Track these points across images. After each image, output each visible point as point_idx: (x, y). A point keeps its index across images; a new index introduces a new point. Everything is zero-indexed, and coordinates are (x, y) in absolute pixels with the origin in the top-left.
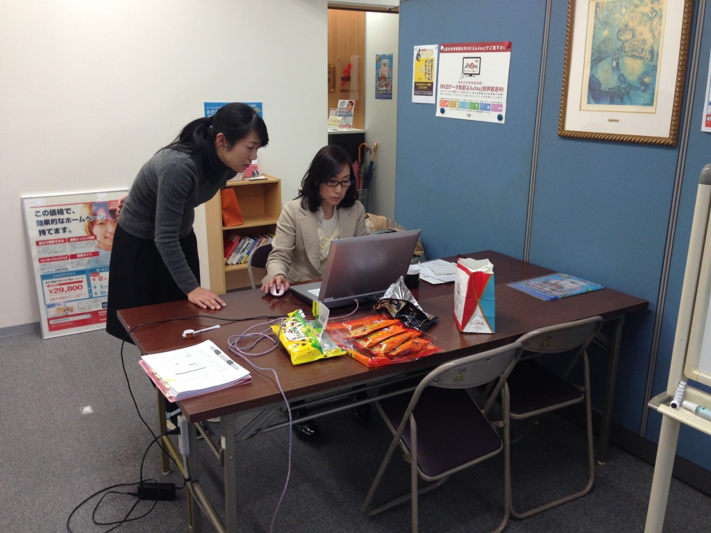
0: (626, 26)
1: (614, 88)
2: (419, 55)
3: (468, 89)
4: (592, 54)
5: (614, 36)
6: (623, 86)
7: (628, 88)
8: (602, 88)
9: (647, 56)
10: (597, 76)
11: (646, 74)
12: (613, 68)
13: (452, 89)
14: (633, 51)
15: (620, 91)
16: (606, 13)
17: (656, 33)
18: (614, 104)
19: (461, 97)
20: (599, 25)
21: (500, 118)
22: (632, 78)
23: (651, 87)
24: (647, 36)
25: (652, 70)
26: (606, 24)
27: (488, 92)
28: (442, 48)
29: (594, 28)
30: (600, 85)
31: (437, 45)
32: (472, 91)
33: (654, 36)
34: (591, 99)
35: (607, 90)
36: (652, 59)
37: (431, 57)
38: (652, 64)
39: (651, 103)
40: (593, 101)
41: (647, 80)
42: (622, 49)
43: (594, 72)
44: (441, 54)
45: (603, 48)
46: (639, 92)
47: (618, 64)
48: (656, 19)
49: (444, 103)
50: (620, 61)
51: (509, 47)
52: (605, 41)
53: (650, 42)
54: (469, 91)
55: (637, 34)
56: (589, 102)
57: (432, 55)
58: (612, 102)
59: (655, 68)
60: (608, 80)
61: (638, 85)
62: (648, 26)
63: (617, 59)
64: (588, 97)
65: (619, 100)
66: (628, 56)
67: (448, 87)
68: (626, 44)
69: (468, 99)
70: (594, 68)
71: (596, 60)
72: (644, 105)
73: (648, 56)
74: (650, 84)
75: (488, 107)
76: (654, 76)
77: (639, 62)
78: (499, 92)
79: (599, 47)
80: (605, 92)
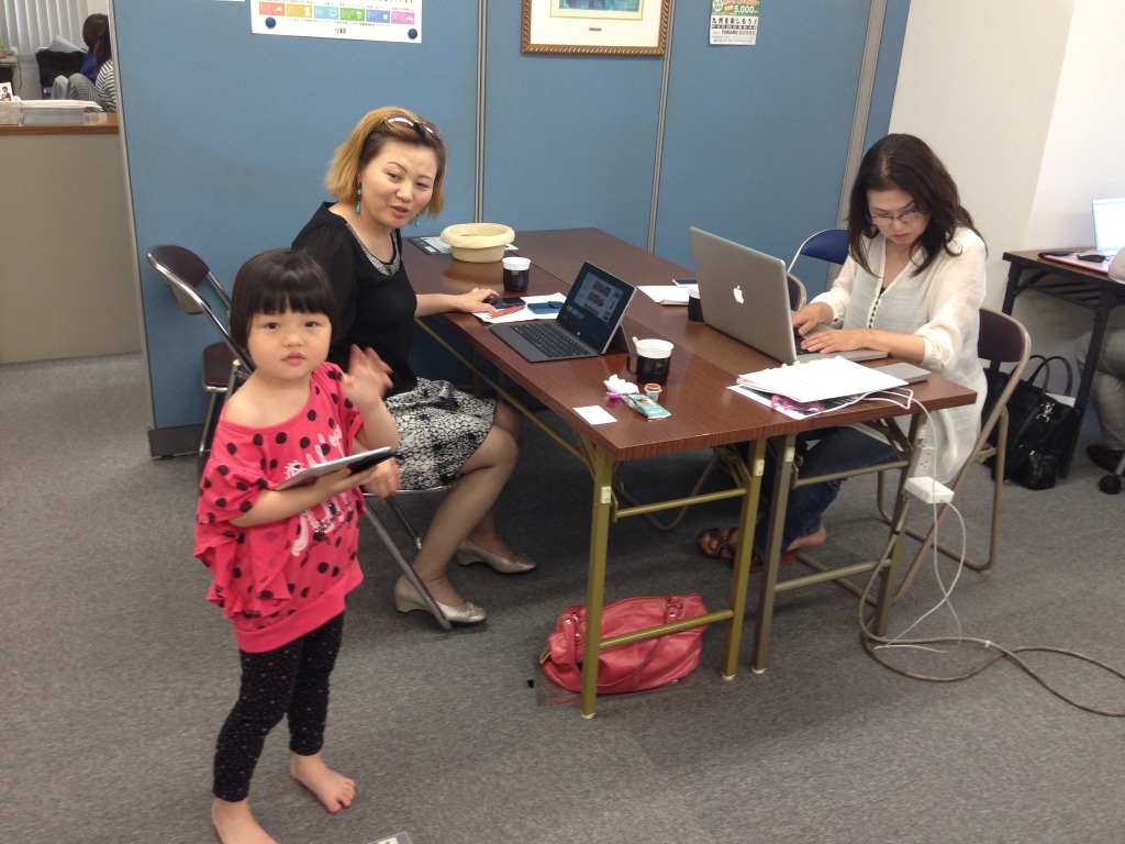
18: (594, 9)
21: (413, 34)
34: (565, 2)
40: (566, 5)
49: (270, 7)
56: (561, 7)
58: (591, 6)
65: (599, 4)
69: (335, 2)
72: (628, 10)
75: (385, 17)
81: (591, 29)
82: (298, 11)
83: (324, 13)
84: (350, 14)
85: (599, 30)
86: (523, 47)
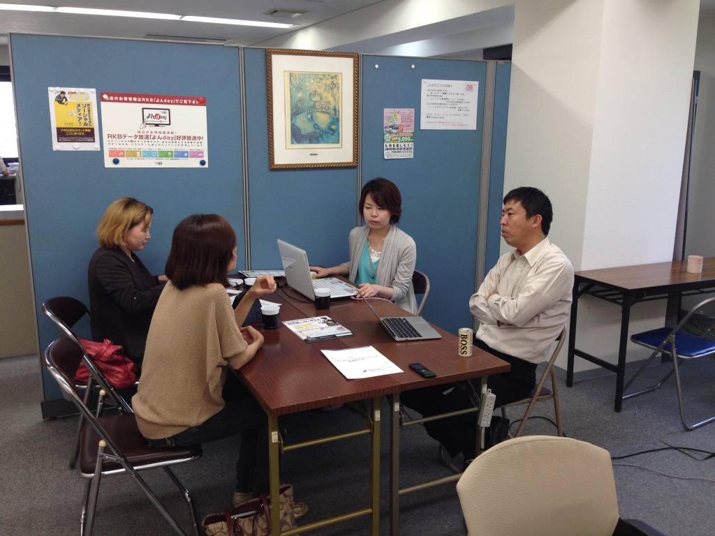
0: (315, 92)
1: (311, 133)
3: (154, 138)
4: (291, 109)
5: (307, 98)
6: (317, 131)
7: (321, 133)
8: (302, 133)
11: (332, 123)
12: (309, 119)
13: (127, 139)
14: (322, 108)
15: (315, 134)
16: (298, 81)
17: (336, 98)
19: (144, 146)
20: (294, 89)
21: (203, 163)
22: (323, 126)
23: (337, 132)
24: (331, 99)
25: (336, 121)
26: (299, 89)
27: (184, 141)
28: (105, 96)
29: (290, 91)
30: (300, 130)
31: (94, 89)
32: (160, 141)
33: (335, 100)
34: (294, 141)
35: (306, 134)
36: (335, 114)
37: (87, 102)
38: (336, 117)
39: (338, 142)
41: (333, 127)
42: (314, 106)
43: (294, 121)
45: (299, 105)
46: (329, 135)
47: (312, 117)
48: (335, 89)
49: (116, 153)
50: (313, 115)
51: (202, 103)
52: (301, 100)
53: (333, 103)
54: (156, 140)
55: (324, 98)
56: (292, 143)
57: (87, 98)
58: (311, 142)
59: (338, 120)
60: (305, 126)
61: (328, 131)
62: (330, 93)
63: (311, 113)
64: (292, 139)
65: (315, 141)
66: (319, 111)
67: (120, 136)
68: (317, 104)
69: (155, 148)
70: (294, 119)
71: (295, 113)
72: (333, 143)
73: (332, 112)
74: (336, 130)
75: (186, 154)
76: (338, 125)
77: (327, 115)
78: (198, 140)
79: (296, 104)
80: (304, 135)
81: (311, 155)
82: (132, 154)
83: (148, 154)
84: (164, 154)
85: (316, 154)
86: (270, 166)
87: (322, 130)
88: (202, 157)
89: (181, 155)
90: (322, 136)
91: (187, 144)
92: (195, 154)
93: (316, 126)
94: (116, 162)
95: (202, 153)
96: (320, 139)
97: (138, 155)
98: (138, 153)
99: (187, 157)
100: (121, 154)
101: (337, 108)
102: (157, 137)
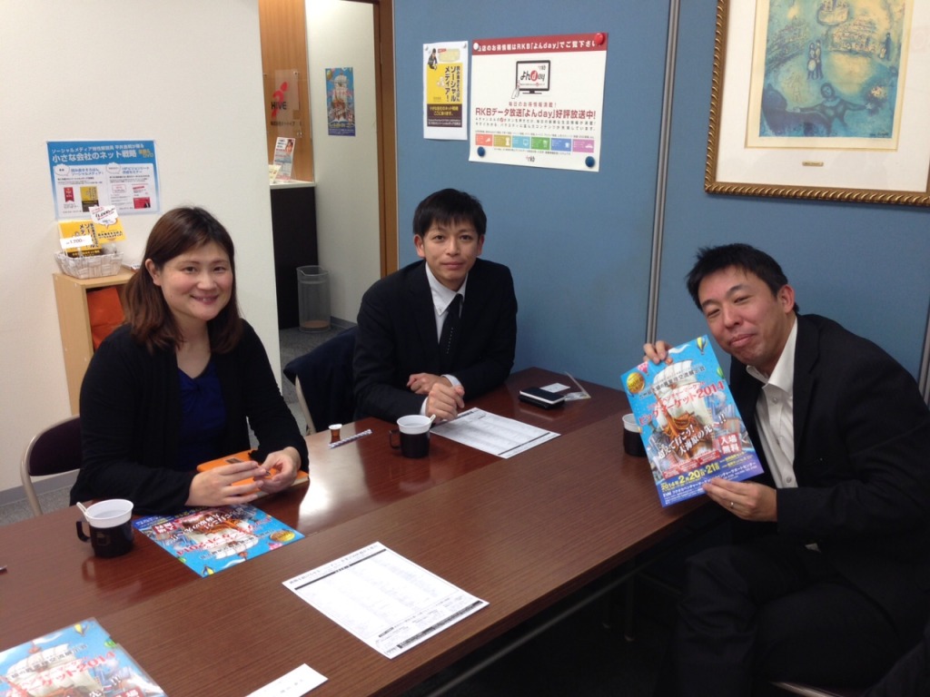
1: (812, 109)
2: (432, 59)
3: (527, 115)
4: (768, 50)
5: (811, 17)
7: (841, 108)
8: (790, 108)
9: (877, 52)
10: (778, 88)
11: (875, 82)
12: (810, 73)
13: (498, 115)
14: (849, 42)
15: (823, 112)
17: (895, 9)
18: (812, 135)
19: (515, 128)
21: (590, 162)
22: (848, 90)
23: (887, 105)
24: (879, 16)
25: (888, 75)
27: (565, 120)
28: (476, 46)
29: (771, 4)
30: (784, 102)
31: (466, 42)
32: (535, 119)
33: (891, 16)
34: (767, 127)
35: (798, 111)
37: (457, 62)
38: (888, 64)
39: (887, 134)
40: (769, 132)
41: (878, 92)
42: (826, 39)
43: (771, 80)
44: (474, 57)
45: (788, 38)
46: (864, 114)
47: (819, 66)
49: (483, 138)
50: (824, 61)
51: (601, 43)
52: (794, 26)
53: (883, 27)
54: (529, 118)
55: (857, 12)
56: (762, 133)
57: (458, 58)
58: (809, 132)
59: (894, 72)
60: (799, 92)
61: (861, 102)
63: (818, 59)
64: (761, 124)
65: (822, 128)
66: (840, 51)
67: (489, 111)
68: (834, 31)
69: (528, 132)
70: (772, 75)
71: (775, 61)
72: (873, 135)
74: (884, 100)
75: (567, 145)
76: (893, 87)
77: (862, 61)
78: (587, 118)
79: (781, 37)
80: (794, 115)
81: (806, 164)
82: (501, 141)
83: (519, 142)
84: (538, 143)
85: (819, 164)
86: (707, 185)
87: (842, 102)
88: (591, 150)
89: (560, 145)
90: (841, 117)
91: (570, 125)
92: (581, 145)
93: (828, 90)
94: (481, 153)
95: (592, 142)
96: (836, 124)
97: (508, 144)
98: (508, 139)
99: (569, 149)
100: (489, 140)
101: (894, 38)
102: (530, 113)
